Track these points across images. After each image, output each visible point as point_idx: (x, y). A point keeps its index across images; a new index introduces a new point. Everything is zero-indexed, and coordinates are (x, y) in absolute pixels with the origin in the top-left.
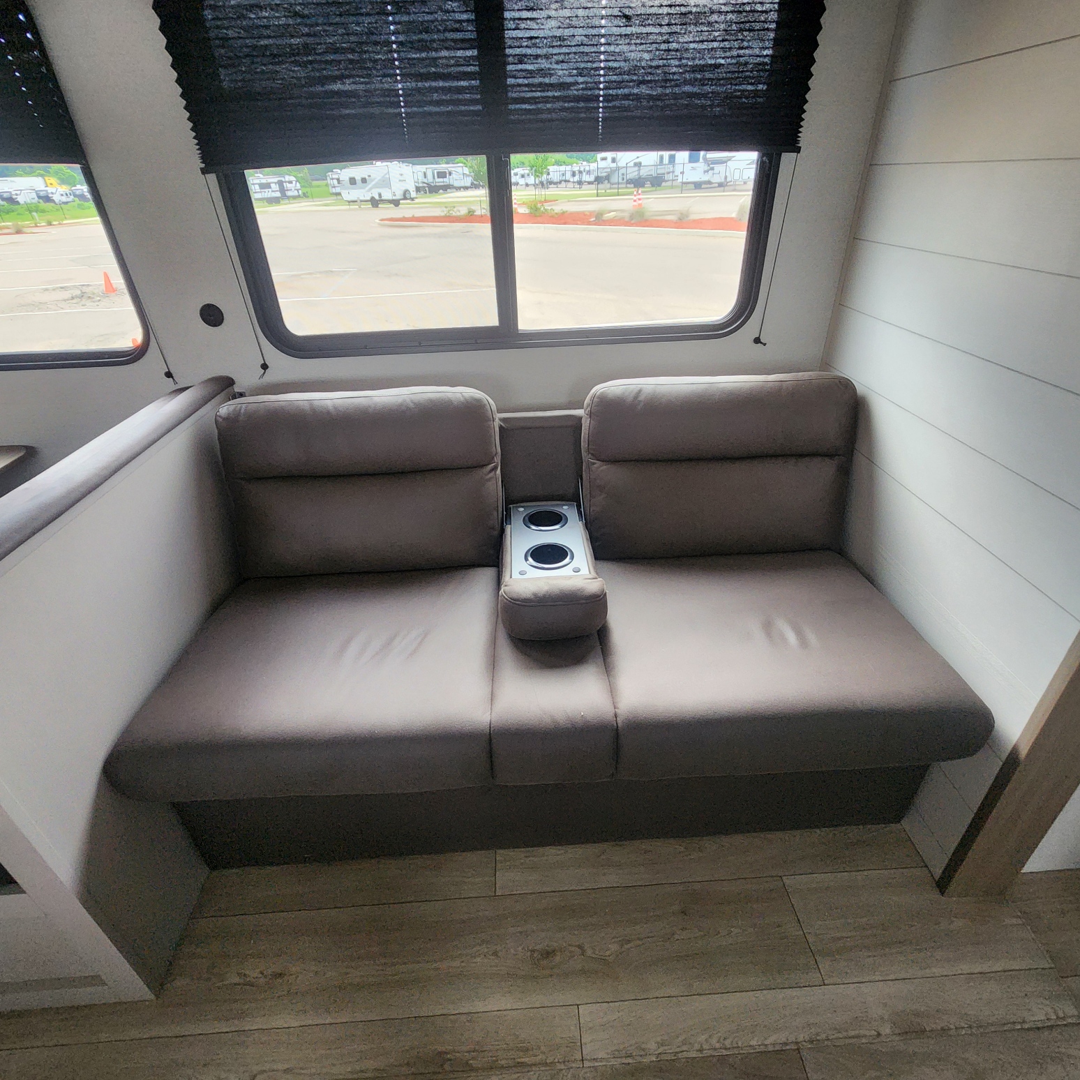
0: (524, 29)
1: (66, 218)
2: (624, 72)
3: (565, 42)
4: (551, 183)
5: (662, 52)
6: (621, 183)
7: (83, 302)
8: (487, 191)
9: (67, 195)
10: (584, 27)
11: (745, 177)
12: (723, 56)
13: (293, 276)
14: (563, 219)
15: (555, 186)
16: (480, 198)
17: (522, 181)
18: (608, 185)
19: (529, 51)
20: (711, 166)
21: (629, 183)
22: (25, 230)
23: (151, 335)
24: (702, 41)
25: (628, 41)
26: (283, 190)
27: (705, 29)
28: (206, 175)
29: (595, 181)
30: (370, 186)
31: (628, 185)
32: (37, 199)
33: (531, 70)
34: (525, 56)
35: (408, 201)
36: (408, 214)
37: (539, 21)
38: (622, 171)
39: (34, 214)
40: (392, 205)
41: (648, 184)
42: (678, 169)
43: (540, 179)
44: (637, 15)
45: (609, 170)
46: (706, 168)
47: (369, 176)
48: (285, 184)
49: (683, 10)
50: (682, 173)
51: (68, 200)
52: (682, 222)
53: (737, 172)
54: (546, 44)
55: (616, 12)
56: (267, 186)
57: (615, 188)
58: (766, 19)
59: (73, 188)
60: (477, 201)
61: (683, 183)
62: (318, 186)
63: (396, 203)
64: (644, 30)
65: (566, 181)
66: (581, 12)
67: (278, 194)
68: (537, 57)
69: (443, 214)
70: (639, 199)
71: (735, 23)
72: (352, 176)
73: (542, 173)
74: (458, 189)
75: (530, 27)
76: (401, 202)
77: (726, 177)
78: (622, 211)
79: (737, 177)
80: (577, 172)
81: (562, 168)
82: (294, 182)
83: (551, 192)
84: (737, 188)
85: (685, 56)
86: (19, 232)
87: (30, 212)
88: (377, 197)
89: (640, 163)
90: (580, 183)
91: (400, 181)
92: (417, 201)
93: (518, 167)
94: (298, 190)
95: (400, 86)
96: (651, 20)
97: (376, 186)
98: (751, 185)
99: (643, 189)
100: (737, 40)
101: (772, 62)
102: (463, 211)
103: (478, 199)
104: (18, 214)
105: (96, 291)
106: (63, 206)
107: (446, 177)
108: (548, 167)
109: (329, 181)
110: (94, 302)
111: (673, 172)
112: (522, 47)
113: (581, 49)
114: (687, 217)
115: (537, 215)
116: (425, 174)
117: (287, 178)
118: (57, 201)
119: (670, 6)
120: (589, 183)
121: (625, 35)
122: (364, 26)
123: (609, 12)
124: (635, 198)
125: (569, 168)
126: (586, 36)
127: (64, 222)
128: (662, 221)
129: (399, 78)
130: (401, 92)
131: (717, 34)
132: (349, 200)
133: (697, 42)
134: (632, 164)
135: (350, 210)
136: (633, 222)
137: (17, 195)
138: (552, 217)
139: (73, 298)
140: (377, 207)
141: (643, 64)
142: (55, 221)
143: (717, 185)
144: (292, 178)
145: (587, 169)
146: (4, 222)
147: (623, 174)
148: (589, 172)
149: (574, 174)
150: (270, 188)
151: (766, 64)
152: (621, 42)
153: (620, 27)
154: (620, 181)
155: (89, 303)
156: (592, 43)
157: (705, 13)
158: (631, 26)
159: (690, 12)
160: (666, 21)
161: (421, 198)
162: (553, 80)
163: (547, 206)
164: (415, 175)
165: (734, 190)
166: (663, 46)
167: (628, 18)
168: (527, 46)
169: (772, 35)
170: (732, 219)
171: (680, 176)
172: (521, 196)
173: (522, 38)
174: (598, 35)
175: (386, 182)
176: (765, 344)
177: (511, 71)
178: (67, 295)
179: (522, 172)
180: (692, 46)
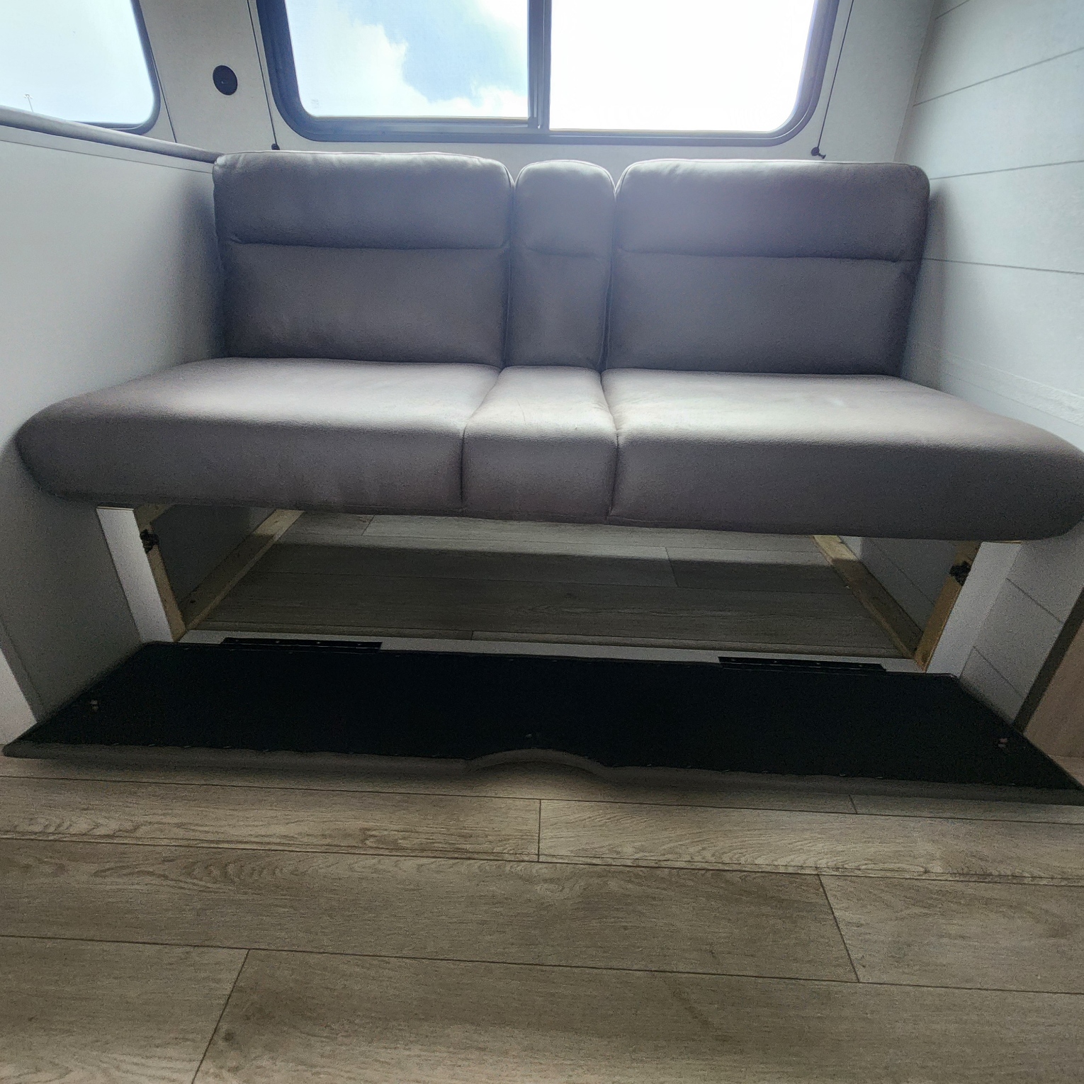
23: (162, 100)
176: (824, 157)
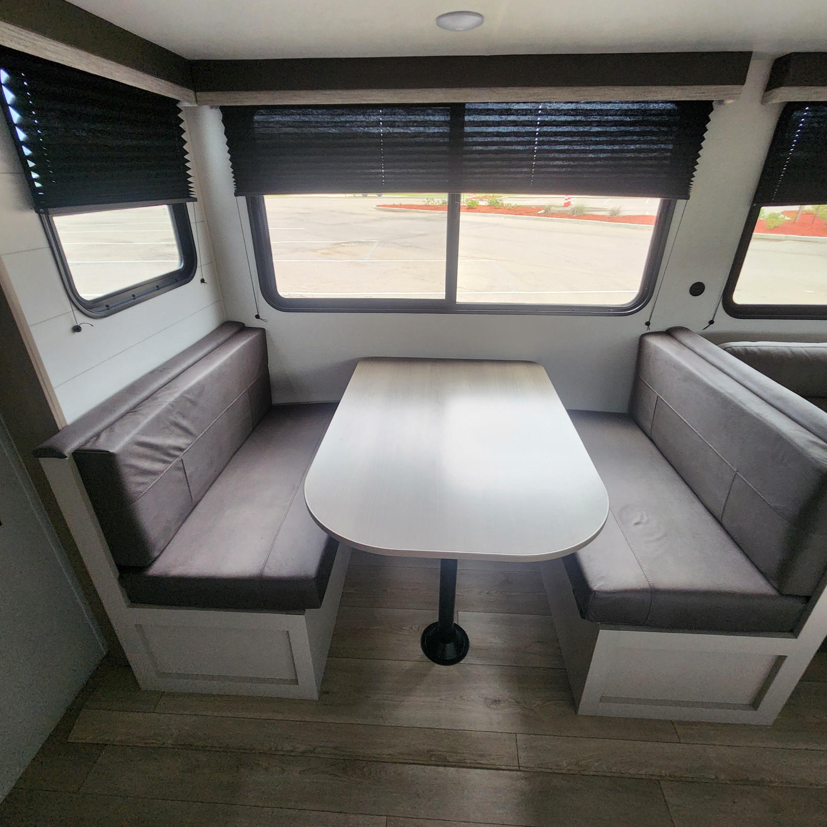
14: (518, 211)
52: (614, 217)
69: (424, 204)
102: (440, 202)
114: (618, 213)
115: (497, 207)
128: (597, 215)
136: (574, 215)
138: (509, 209)
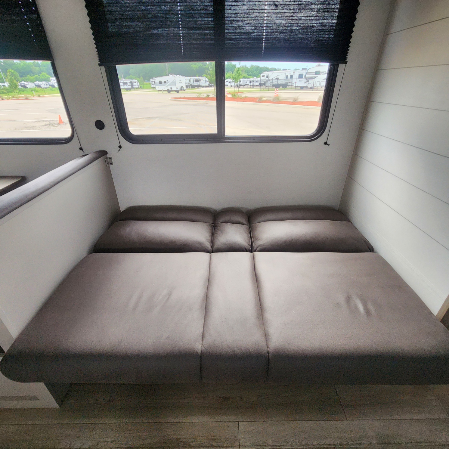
0: (233, 10)
1: (45, 94)
2: (274, 28)
3: (250, 15)
4: (241, 85)
5: (290, 20)
6: (270, 86)
7: (50, 127)
8: (215, 88)
9: (46, 85)
10: (258, 9)
11: (322, 85)
12: (316, 22)
13: (134, 119)
14: (246, 99)
15: (243, 87)
16: (212, 91)
17: (229, 85)
18: (265, 87)
19: (235, 19)
20: (308, 80)
21: (273, 86)
22: (29, 98)
23: (75, 132)
24: (307, 16)
25: (276, 16)
26: (132, 85)
27: (309, 11)
28: (101, 67)
29: (259, 85)
30: (167, 85)
31: (273, 87)
32: (35, 86)
33: (235, 27)
34: (233, 20)
35: (183, 91)
36: (182, 96)
37: (239, 6)
38: (271, 81)
39: (33, 92)
40: (176, 93)
41: (281, 87)
42: (294, 81)
43: (237, 84)
44: (280, 5)
45: (265, 81)
46: (306, 81)
47: (167, 81)
48: (133, 83)
49: (300, 3)
50: (296, 83)
51: (47, 87)
52: (295, 102)
53: (318, 83)
54: (242, 16)
55: (272, 3)
56: (126, 83)
57: (267, 88)
58: (335, 7)
59: (49, 82)
60: (211, 92)
61: (296, 87)
62: (147, 84)
63: (178, 91)
64: (283, 11)
65: (247, 85)
66: (257, 3)
67: (130, 87)
68: (238, 21)
69: (196, 96)
70: (277, 93)
71: (321, 9)
72: (160, 80)
73: (237, 81)
74: (203, 87)
75: (236, 9)
76: (180, 91)
77: (314, 85)
78: (270, 97)
79: (318, 85)
80: (252, 81)
81: (246, 80)
82: (137, 82)
83: (241, 89)
84: (318, 89)
85: (300, 22)
86: (27, 99)
87: (32, 91)
88: (170, 89)
89: (278, 78)
90: (253, 86)
91: (180, 83)
92: (186, 91)
93: (228, 79)
94: (138, 85)
95: (181, 32)
96: (286, 7)
97: (170, 85)
98: (324, 88)
99: (279, 89)
100: (322, 16)
101: (336, 25)
102: (205, 96)
103: (211, 91)
104: (27, 92)
105: (55, 123)
106: (45, 89)
107: (198, 82)
108: (240, 79)
109: (151, 82)
110: (54, 127)
111: (292, 82)
112: (232, 17)
113: (257, 18)
114: (297, 100)
115: (235, 98)
116: (190, 80)
117: (134, 81)
118: (42, 87)
119: (294, 1)
120: (257, 86)
121: (275, 13)
122: (167, 7)
123: (269, 3)
124: (276, 92)
125: (249, 80)
126: (258, 13)
127: (45, 95)
128: (286, 101)
129: (181, 29)
130: (181, 35)
131: (313, 13)
132: (159, 90)
133: (305, 17)
134: (275, 78)
135: (159, 94)
136: (274, 102)
137: (27, 84)
138: (241, 99)
139: (46, 125)
140: (170, 93)
141: (282, 25)
142: (41, 95)
143: (310, 88)
144: (136, 81)
145: (256, 80)
146: (21, 95)
147: (271, 83)
148: (257, 81)
149: (250, 82)
150: (127, 84)
151: (334, 26)
152: (273, 16)
153: (273, 10)
154: (270, 85)
155: (52, 127)
156: (261, 16)
157: (309, 4)
158: (278, 9)
159: (303, 4)
160: (292, 7)
161: (187, 90)
162: (244, 31)
163: (239, 95)
164: (186, 81)
165: (317, 90)
166: (291, 18)
167: (276, 6)
168: (234, 17)
169: (337, 14)
170: (315, 102)
171: (295, 84)
172: (229, 90)
173: (232, 13)
174: (264, 13)
175: (174, 83)
176: (329, 145)
177: (227, 27)
178: (44, 123)
179: (230, 81)
180: (303, 18)
